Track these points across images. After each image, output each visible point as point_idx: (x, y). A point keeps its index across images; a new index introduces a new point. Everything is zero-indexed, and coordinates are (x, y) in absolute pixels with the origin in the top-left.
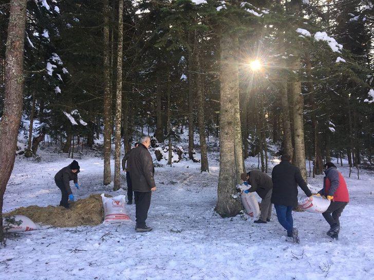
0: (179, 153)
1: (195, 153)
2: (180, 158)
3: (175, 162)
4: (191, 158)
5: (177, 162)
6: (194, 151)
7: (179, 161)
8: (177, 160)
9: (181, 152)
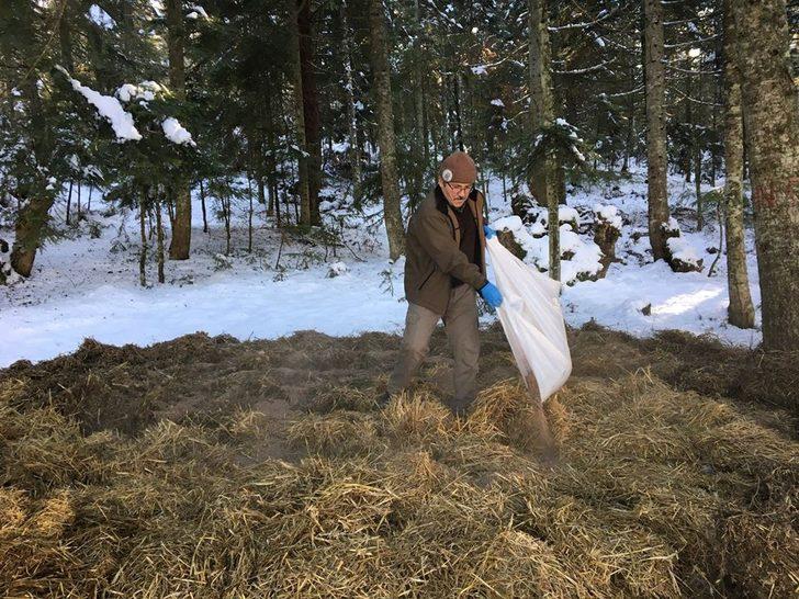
0: (605, 236)
1: (675, 234)
2: (608, 258)
3: (583, 277)
4: (661, 252)
5: (594, 279)
6: (673, 224)
7: (601, 274)
8: (594, 266)
9: (613, 234)
